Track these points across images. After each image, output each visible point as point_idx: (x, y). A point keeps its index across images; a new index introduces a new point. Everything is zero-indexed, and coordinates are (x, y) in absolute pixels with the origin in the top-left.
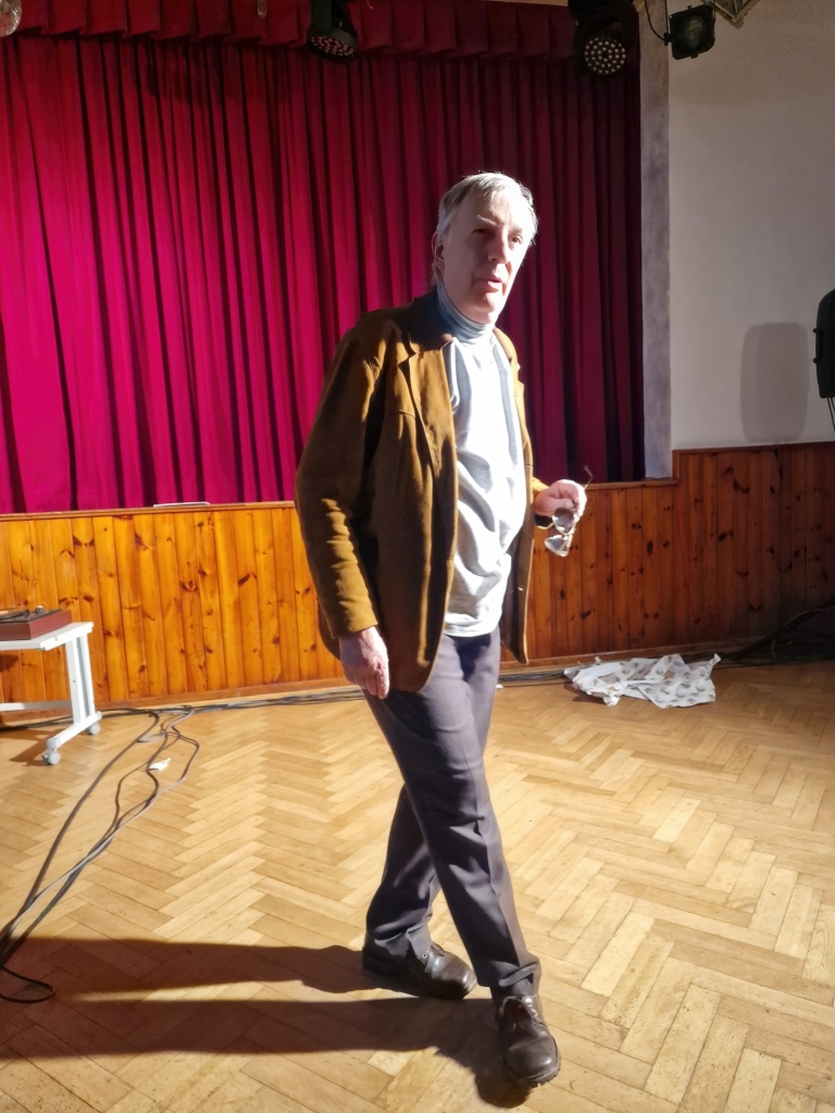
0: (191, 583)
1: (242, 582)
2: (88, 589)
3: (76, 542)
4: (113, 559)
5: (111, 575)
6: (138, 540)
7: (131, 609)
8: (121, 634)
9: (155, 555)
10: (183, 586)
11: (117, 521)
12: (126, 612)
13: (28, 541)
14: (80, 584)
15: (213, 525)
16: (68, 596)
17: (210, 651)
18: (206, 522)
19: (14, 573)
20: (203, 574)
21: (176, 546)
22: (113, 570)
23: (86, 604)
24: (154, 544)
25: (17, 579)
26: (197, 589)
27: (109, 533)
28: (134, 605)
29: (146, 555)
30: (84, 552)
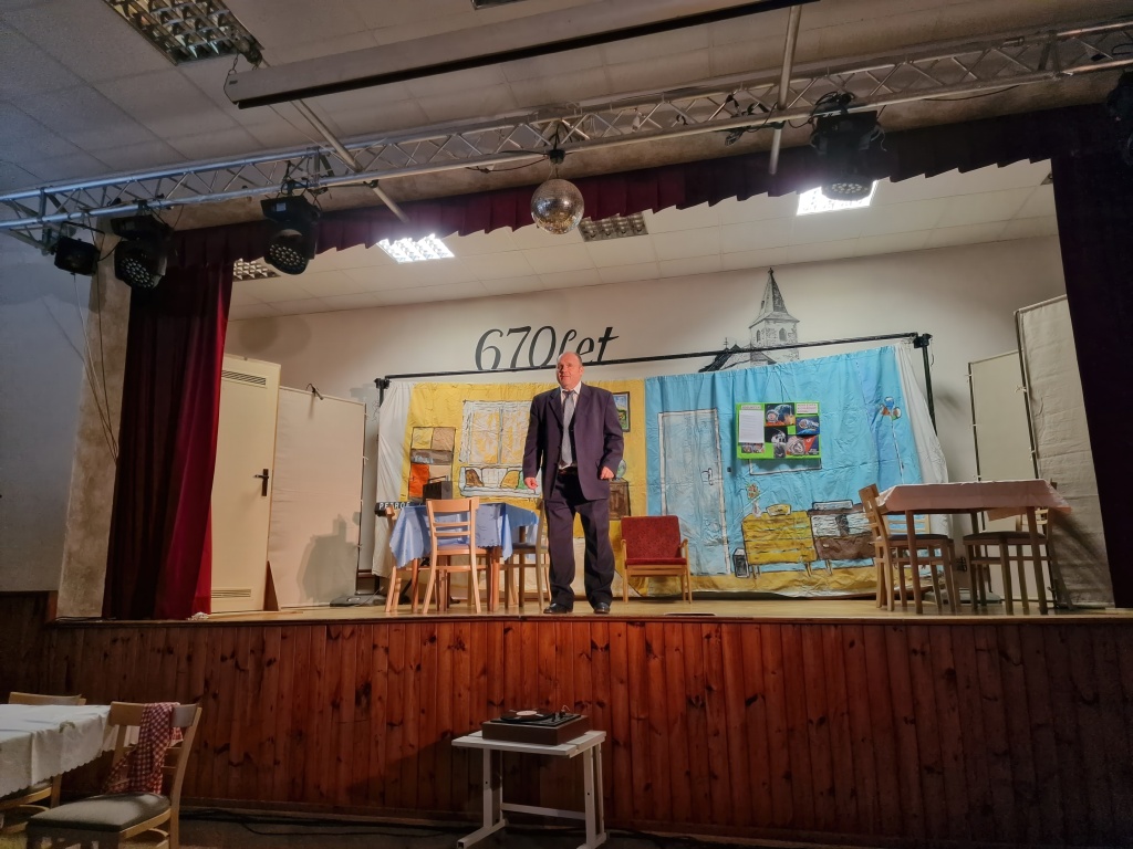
0: (697, 698)
1: (749, 702)
2: (601, 695)
3: (594, 646)
4: (625, 666)
5: (622, 682)
6: (648, 647)
7: (639, 719)
8: (628, 746)
9: (663, 663)
10: (689, 701)
11: (630, 627)
12: (634, 722)
13: (553, 642)
14: (594, 687)
15: (721, 638)
16: (583, 700)
17: (716, 777)
18: (713, 634)
19: (540, 671)
20: (710, 689)
21: (684, 657)
22: (624, 678)
23: (598, 708)
24: (663, 653)
25: (542, 677)
26: (703, 705)
27: (623, 639)
28: (642, 716)
29: (655, 663)
30: (600, 655)
